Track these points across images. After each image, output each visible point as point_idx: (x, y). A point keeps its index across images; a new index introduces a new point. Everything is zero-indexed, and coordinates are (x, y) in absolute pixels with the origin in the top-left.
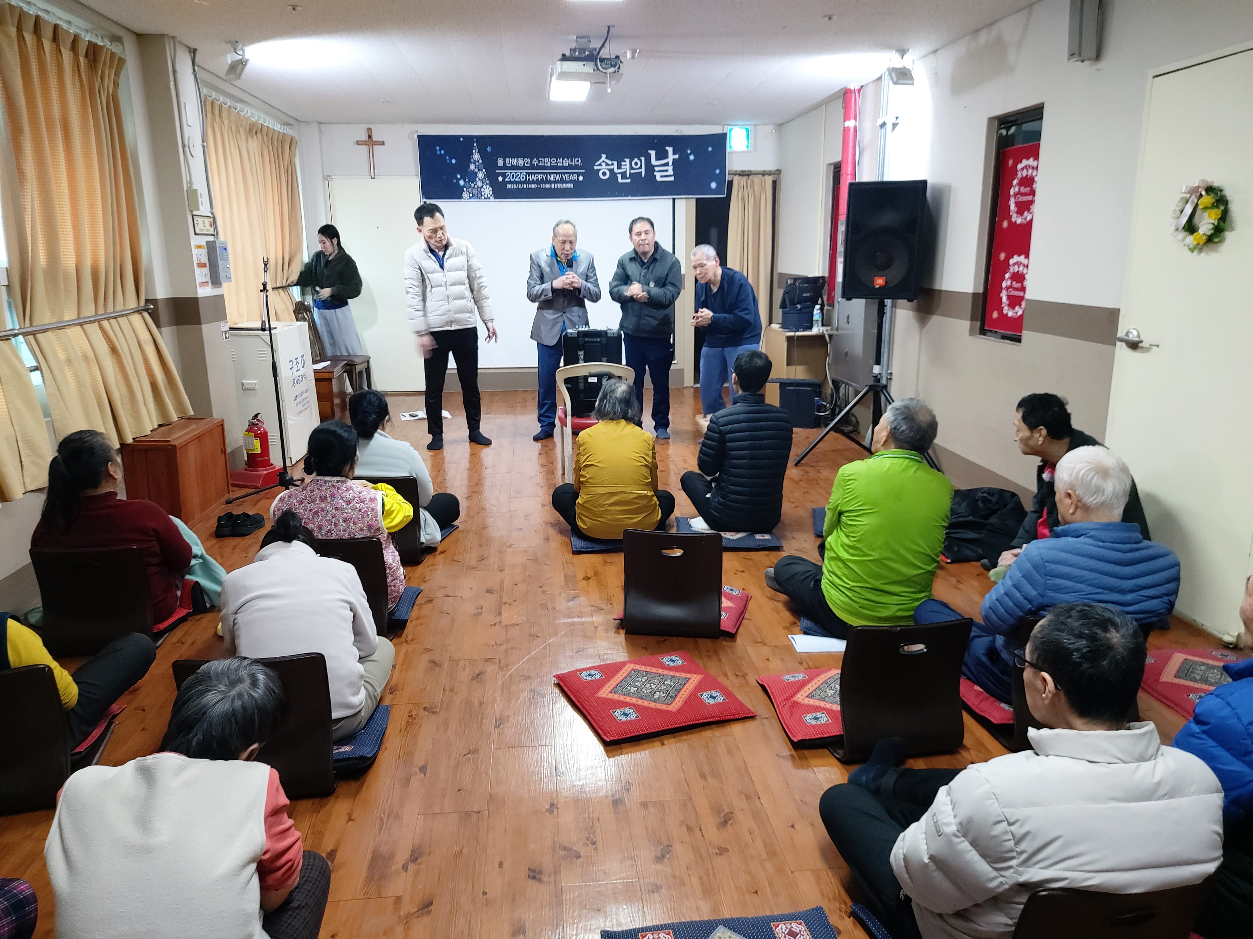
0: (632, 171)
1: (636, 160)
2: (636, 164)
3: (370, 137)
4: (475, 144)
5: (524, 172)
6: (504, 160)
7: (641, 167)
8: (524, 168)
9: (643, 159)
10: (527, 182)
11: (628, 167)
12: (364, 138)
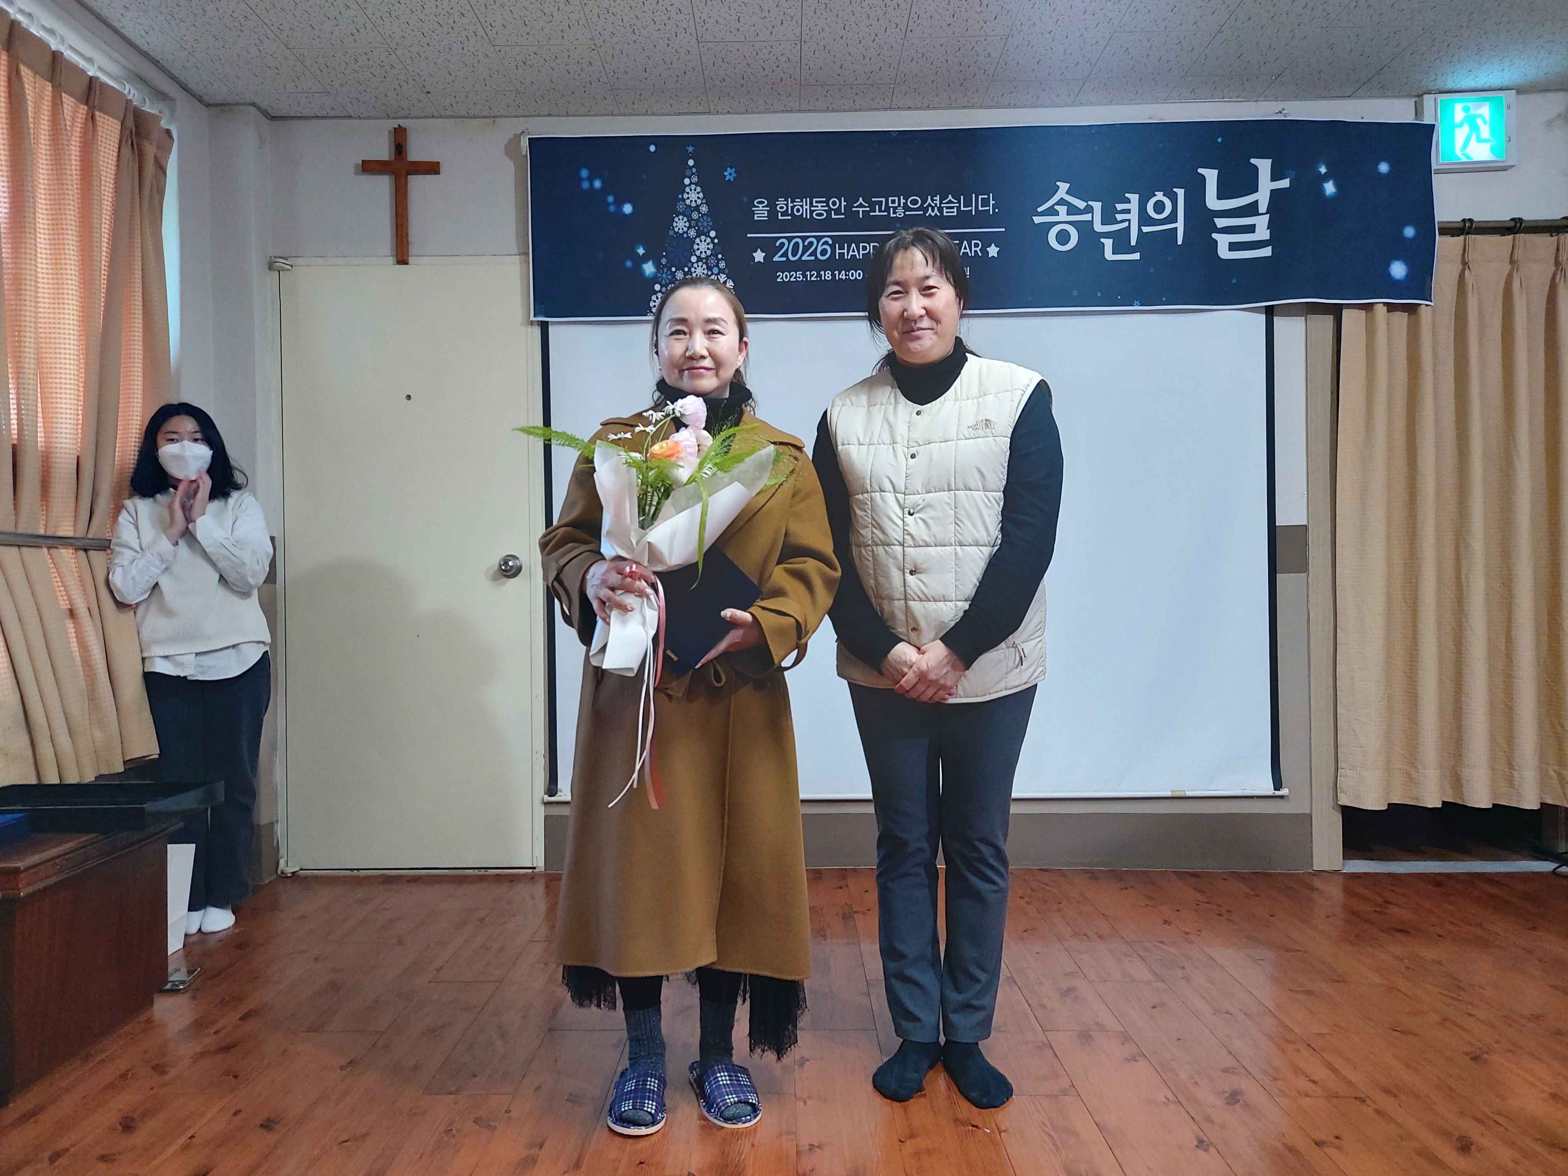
0: (1145, 229)
1: (1159, 196)
2: (1159, 207)
3: (400, 148)
4: (691, 163)
5: (827, 236)
6: (772, 206)
7: (1173, 218)
8: (827, 224)
9: (1180, 192)
10: (834, 264)
11: (1134, 217)
12: (383, 152)
